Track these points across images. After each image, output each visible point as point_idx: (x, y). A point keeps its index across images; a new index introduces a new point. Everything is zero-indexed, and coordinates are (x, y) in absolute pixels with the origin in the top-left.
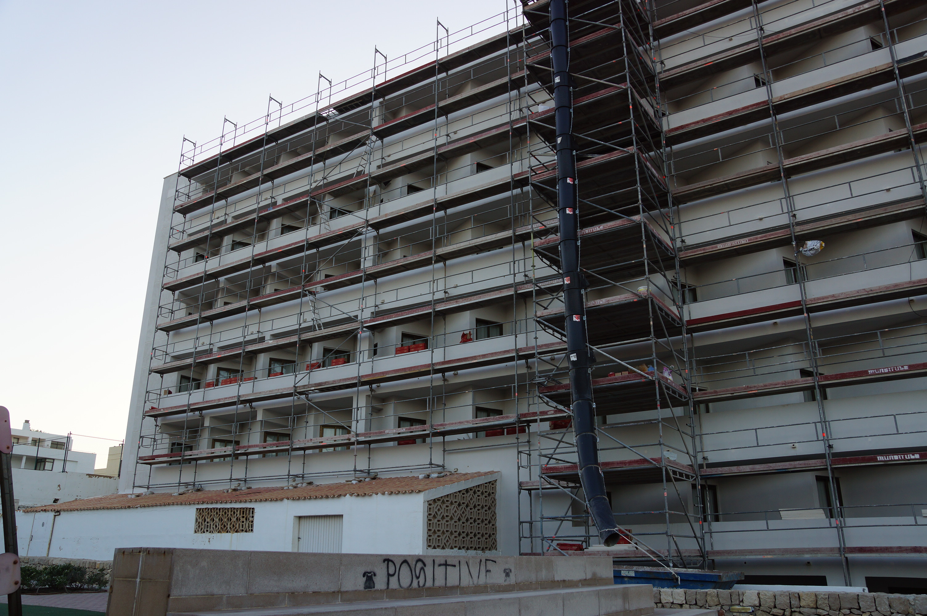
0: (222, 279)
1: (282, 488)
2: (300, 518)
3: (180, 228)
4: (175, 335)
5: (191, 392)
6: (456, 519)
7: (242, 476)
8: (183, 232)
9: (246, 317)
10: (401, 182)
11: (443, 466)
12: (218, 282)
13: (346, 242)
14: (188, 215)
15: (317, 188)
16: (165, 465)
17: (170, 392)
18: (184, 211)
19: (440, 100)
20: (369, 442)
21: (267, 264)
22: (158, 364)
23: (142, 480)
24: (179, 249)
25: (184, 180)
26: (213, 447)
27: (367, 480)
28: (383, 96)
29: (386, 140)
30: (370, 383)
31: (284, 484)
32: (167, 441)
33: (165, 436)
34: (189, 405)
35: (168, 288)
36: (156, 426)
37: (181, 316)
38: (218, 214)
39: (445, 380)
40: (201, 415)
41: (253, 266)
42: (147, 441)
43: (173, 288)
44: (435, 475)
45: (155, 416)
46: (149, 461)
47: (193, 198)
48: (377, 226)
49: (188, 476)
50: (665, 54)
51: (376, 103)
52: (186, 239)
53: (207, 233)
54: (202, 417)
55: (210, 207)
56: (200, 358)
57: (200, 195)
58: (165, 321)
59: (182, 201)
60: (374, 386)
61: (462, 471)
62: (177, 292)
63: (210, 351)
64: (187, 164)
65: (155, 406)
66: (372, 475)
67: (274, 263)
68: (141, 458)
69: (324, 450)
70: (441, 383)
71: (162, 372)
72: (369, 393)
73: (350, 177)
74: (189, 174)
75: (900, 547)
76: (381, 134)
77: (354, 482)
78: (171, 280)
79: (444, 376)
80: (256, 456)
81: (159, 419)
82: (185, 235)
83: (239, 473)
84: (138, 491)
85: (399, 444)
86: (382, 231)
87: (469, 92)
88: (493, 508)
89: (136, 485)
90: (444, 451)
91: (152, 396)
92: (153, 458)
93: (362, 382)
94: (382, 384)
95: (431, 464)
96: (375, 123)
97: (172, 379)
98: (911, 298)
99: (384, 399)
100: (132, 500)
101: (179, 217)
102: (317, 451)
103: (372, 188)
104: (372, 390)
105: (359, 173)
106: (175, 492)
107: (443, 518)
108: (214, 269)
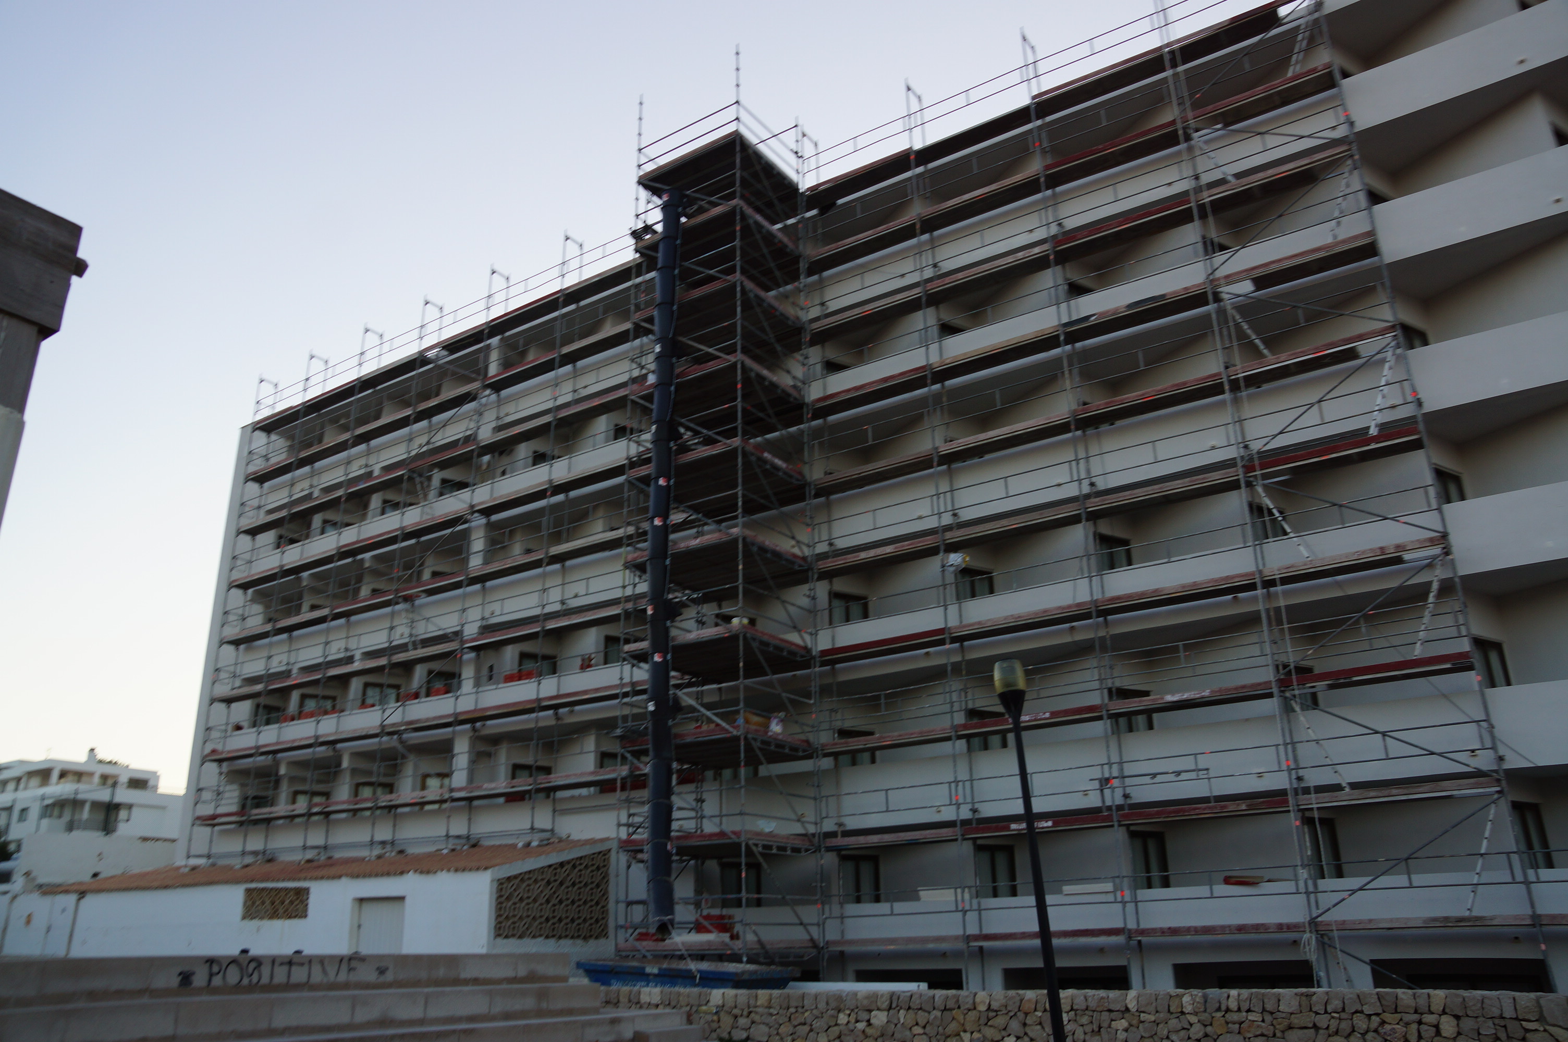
0: (305, 574)
1: (363, 859)
2: (361, 901)
3: (255, 503)
4: (247, 649)
5: (262, 728)
6: (542, 900)
7: (321, 842)
8: (259, 507)
9: (328, 630)
10: (524, 450)
11: (552, 830)
12: (299, 579)
13: (449, 531)
14: (267, 485)
15: (419, 456)
16: (232, 826)
17: (238, 728)
18: (261, 478)
19: (563, 344)
20: (470, 799)
21: (359, 557)
22: (223, 690)
23: (200, 846)
24: (253, 532)
25: (261, 438)
26: (294, 802)
27: (465, 847)
28: (502, 332)
29: (504, 393)
30: (472, 721)
31: (364, 853)
32: (236, 794)
33: (235, 787)
34: (257, 747)
35: (239, 586)
36: (221, 774)
37: (256, 622)
38: (298, 487)
39: (558, 718)
40: (274, 760)
41: (339, 560)
42: (206, 795)
43: (244, 586)
44: (535, 844)
45: (220, 761)
46: (210, 821)
47: (273, 461)
48: (487, 512)
49: (256, 842)
50: (830, 293)
51: (495, 341)
52: (263, 519)
53: (284, 513)
54: (277, 763)
55: (288, 477)
56: (273, 684)
57: (283, 456)
58: (232, 632)
59: (258, 466)
60: (478, 724)
61: (575, 836)
62: (250, 591)
63: (287, 674)
64: (265, 413)
65: (219, 747)
66: (473, 842)
67: (367, 556)
68: (198, 818)
69: (428, 807)
70: (553, 722)
71: (229, 701)
72: (471, 734)
73: (453, 444)
74: (269, 426)
75: (1023, 933)
76: (498, 386)
77: (445, 851)
78: (241, 575)
79: (556, 714)
80: (344, 815)
81: (225, 764)
82: (262, 511)
83: (316, 838)
84: (194, 862)
85: (507, 801)
86: (495, 518)
87: (609, 330)
88: (603, 886)
89: (193, 852)
90: (554, 811)
91: (215, 734)
92: (214, 817)
93: (458, 720)
94: (489, 723)
95: (532, 828)
96: (493, 369)
97: (243, 710)
98: (1074, 624)
99: (495, 740)
100: (184, 875)
101: (253, 487)
102: (417, 808)
103: (486, 458)
104: (474, 730)
105: (467, 439)
106: (237, 863)
107: (521, 900)
108: (294, 562)
